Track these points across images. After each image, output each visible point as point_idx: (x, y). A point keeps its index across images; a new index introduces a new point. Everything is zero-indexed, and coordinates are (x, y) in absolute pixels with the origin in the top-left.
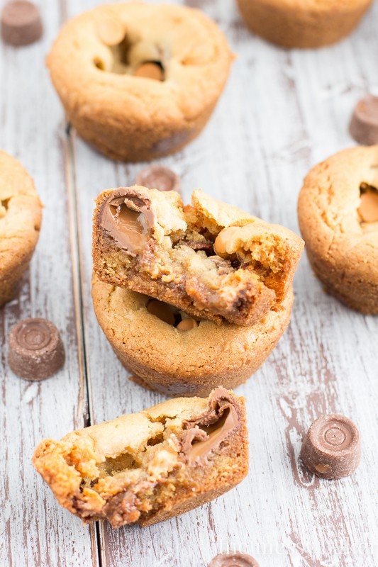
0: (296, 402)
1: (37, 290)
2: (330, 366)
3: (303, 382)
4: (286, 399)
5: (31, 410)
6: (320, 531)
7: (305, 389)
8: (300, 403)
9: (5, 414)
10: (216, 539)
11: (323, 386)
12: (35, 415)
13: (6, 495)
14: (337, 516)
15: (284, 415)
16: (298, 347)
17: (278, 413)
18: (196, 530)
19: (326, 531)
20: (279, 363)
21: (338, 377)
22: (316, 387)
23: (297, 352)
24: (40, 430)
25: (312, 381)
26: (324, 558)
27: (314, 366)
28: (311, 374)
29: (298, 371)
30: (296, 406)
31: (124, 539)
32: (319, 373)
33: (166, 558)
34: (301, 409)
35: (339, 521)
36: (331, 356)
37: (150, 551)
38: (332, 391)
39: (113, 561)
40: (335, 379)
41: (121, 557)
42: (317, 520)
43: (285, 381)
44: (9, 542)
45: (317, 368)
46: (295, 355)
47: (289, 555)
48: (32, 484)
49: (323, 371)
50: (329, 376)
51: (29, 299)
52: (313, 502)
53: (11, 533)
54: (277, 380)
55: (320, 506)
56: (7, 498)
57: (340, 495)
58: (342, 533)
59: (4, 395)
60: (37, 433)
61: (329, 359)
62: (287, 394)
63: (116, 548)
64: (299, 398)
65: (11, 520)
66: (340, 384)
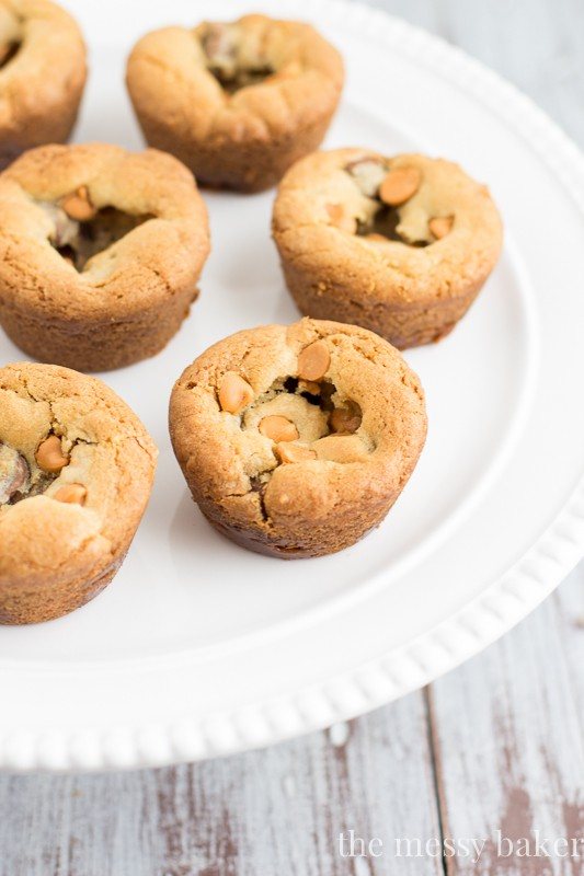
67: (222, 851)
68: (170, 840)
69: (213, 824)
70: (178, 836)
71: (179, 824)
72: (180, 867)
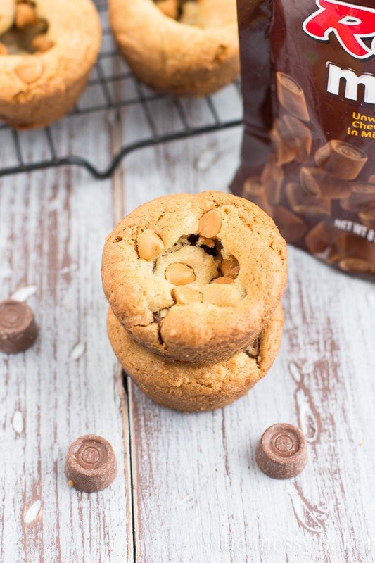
0: (304, 367)
1: (86, 260)
2: (335, 337)
3: (311, 349)
4: (296, 365)
5: (78, 366)
6: (319, 481)
7: (312, 356)
8: (308, 369)
9: (55, 368)
10: (231, 483)
11: (328, 355)
12: (81, 371)
13: (55, 438)
14: (334, 468)
15: (294, 379)
16: (308, 320)
17: (288, 377)
18: (214, 475)
19: (324, 481)
20: (291, 333)
21: (342, 347)
22: (321, 355)
23: (307, 324)
24: (85, 384)
25: (318, 350)
26: (321, 504)
27: (321, 337)
28: (318, 343)
29: (307, 340)
30: (305, 371)
31: (153, 481)
32: (325, 343)
33: (188, 498)
34: (309, 375)
35: (335, 472)
36: (337, 328)
37: (175, 491)
38: (336, 359)
39: (143, 499)
40: (338, 349)
41: (150, 495)
42: (317, 471)
43: (296, 349)
44: (56, 480)
45: (324, 338)
46: (305, 326)
47: (291, 500)
48: (77, 430)
49: (329, 342)
50: (334, 347)
51: (78, 268)
52: (314, 455)
53: (58, 472)
54: (289, 348)
55: (320, 459)
56: (55, 442)
57: (338, 450)
58: (337, 483)
59: (55, 352)
60: (82, 386)
61: (334, 330)
62: (296, 360)
63: (146, 488)
64: (307, 364)
65: (59, 461)
66: (343, 354)
67: (328, 347)
68: (291, 340)
69: (320, 328)
70: (296, 336)
71: (296, 328)
72: (300, 359)
